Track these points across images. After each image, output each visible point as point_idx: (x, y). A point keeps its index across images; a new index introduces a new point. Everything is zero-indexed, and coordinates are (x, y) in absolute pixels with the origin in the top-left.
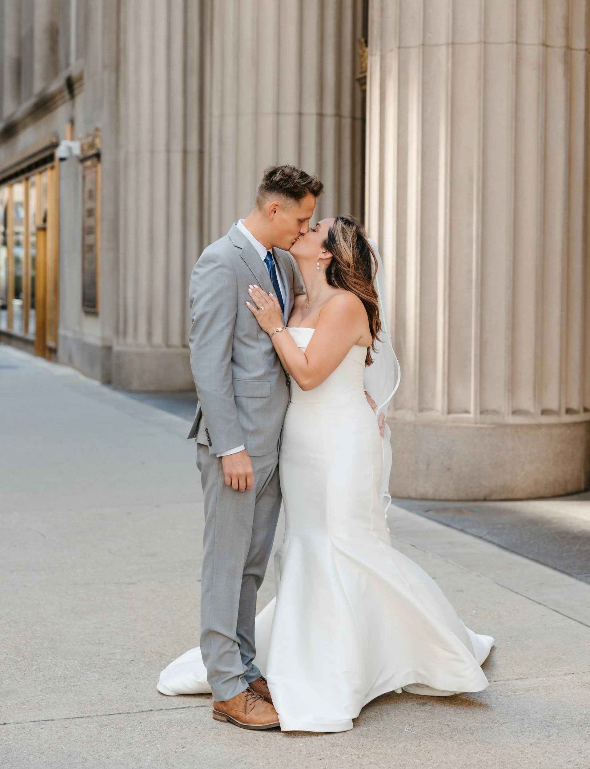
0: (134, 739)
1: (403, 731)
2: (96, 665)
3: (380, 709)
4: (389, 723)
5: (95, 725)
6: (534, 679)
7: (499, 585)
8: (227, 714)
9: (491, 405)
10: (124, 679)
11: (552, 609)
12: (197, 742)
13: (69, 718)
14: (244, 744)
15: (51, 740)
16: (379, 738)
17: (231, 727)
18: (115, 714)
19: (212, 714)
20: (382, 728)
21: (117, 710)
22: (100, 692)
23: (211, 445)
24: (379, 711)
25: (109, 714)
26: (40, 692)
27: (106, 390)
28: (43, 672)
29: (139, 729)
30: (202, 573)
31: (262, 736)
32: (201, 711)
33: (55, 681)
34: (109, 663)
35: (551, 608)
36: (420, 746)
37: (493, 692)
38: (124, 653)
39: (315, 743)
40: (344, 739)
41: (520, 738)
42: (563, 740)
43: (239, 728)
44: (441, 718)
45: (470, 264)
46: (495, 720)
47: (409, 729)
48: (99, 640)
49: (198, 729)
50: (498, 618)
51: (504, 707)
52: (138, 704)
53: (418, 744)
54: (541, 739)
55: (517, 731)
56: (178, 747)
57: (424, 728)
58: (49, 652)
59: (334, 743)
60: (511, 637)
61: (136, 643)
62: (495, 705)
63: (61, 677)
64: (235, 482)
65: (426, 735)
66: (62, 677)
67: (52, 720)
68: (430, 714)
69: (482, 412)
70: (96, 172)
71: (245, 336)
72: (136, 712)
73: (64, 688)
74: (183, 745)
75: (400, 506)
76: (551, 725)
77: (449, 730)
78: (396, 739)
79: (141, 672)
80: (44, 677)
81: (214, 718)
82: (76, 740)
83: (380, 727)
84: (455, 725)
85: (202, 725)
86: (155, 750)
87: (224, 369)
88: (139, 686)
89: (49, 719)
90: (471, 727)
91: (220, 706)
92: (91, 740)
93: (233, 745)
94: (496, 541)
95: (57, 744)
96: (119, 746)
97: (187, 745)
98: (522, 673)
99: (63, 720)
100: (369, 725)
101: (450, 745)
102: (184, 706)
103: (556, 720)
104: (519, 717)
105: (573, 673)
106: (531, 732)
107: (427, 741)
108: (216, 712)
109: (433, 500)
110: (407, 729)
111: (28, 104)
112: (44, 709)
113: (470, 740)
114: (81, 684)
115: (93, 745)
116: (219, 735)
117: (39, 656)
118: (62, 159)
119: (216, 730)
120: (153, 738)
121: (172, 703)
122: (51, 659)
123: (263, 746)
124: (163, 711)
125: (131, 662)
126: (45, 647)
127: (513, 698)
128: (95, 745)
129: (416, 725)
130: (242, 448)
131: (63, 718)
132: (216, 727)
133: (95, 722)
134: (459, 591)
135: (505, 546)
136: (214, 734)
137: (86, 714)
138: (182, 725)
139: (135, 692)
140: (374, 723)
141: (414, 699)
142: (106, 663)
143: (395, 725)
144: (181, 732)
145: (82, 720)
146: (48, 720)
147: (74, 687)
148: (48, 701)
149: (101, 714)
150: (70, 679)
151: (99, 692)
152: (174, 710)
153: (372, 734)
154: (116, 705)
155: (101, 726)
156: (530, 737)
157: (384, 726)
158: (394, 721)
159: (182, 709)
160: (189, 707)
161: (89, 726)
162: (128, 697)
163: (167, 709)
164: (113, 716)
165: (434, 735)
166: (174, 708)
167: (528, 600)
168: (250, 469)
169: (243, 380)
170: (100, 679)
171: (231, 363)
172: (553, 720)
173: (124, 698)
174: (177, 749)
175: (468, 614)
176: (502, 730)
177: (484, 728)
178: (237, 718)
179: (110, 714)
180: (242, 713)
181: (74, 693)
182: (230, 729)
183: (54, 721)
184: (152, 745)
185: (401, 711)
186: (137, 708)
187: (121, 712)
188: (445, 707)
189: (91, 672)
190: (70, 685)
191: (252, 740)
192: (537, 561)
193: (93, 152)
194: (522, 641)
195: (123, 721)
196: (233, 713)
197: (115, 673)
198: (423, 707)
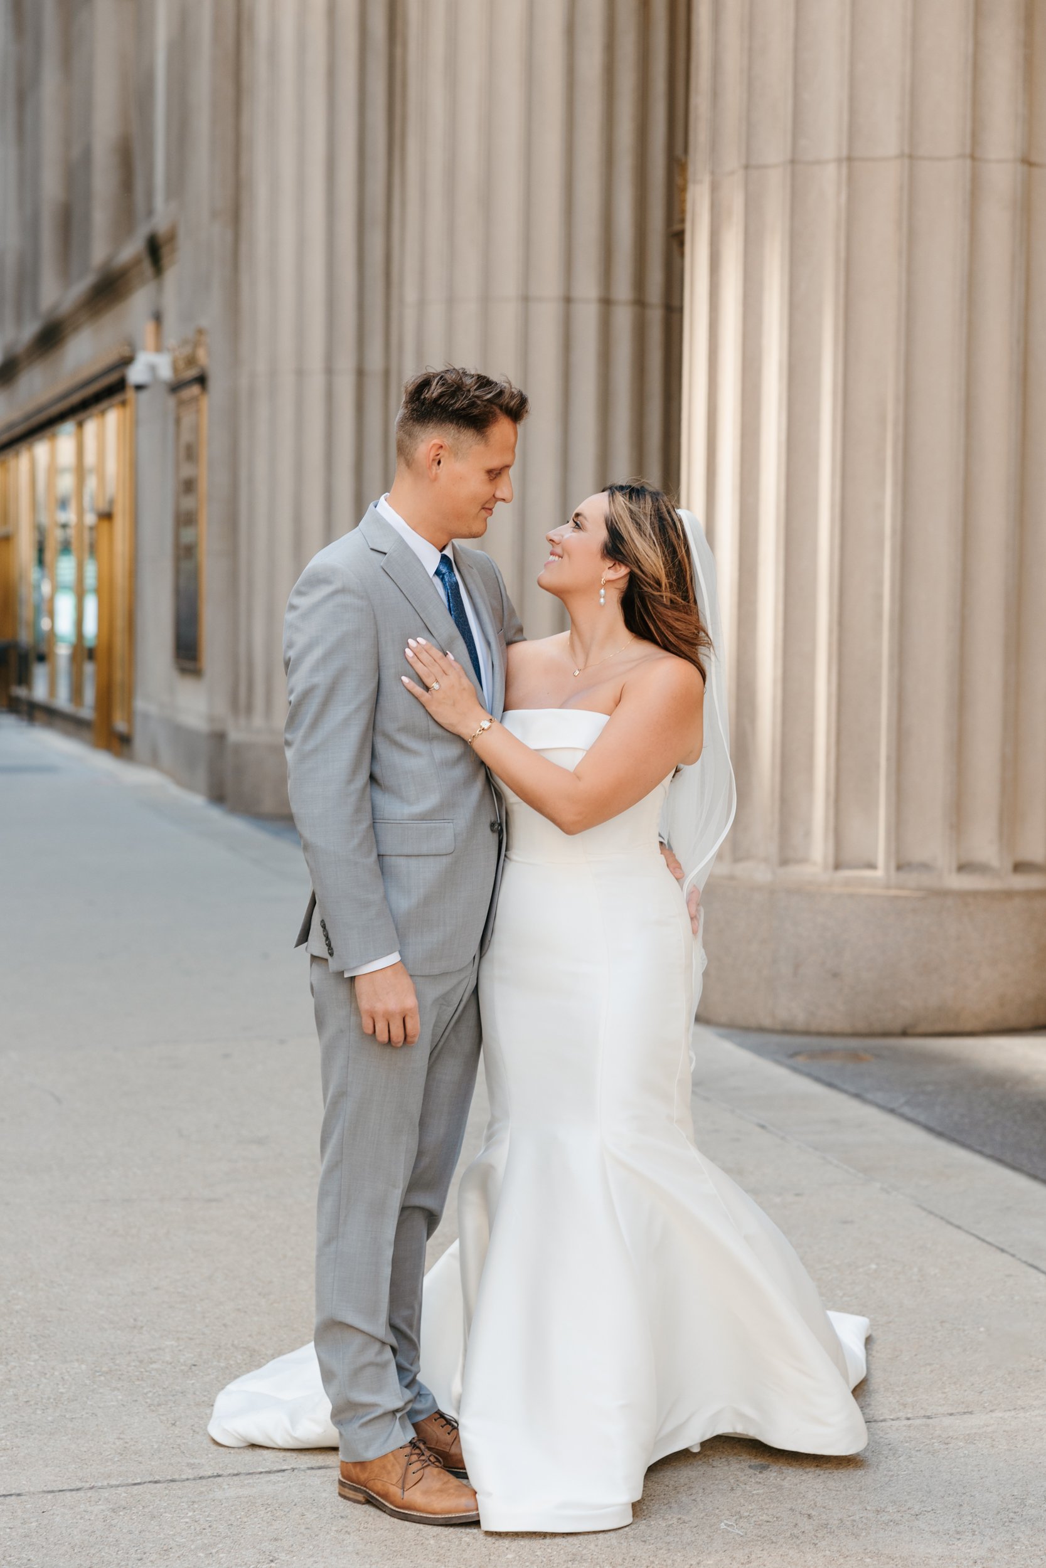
0: (177, 1539)
1: (717, 1528)
2: (122, 1374)
3: (674, 1477)
4: (691, 1509)
5: (101, 1507)
6: (987, 1414)
7: (924, 1209)
8: (365, 1487)
9: (918, 853)
10: (173, 1405)
11: (1025, 1262)
12: (301, 1548)
13: (53, 1492)
14: (395, 1554)
15: (9, 1541)
16: (669, 1543)
17: (372, 1514)
18: (145, 1483)
19: (337, 1485)
20: (675, 1520)
21: (151, 1474)
22: (122, 1433)
23: (331, 954)
24: (673, 1483)
25: (133, 1482)
26: (4, 1432)
27: (216, 815)
28: (15, 1387)
29: (188, 1517)
30: (319, 1207)
31: (434, 1536)
32: (316, 1478)
33: (36, 1409)
34: (148, 1369)
35: (1024, 1259)
36: (749, 1562)
37: (902, 1442)
38: (181, 1348)
39: (539, 1553)
40: (597, 1546)
41: (953, 1547)
42: (1039, 1553)
43: (389, 1517)
44: (796, 1501)
45: (880, 583)
46: (905, 1505)
47: (730, 1523)
48: (135, 1320)
49: (307, 1518)
50: (919, 1281)
51: (924, 1476)
52: (192, 1462)
53: (747, 1557)
54: (996, 1549)
55: (947, 1532)
56: (262, 1559)
57: (760, 1522)
58: (33, 1344)
59: (576, 1555)
60: (942, 1322)
61: (207, 1326)
62: (905, 1471)
63: (49, 1398)
64: (381, 1027)
65: (763, 1538)
66: (52, 1400)
67: (19, 1495)
68: (774, 1490)
69: (899, 868)
70: (198, 411)
71: (399, 730)
72: (188, 1479)
73: (51, 1424)
74: (272, 1554)
75: (742, 1045)
76: (1018, 1517)
77: (811, 1527)
78: (703, 1546)
79: (208, 1391)
80: (16, 1399)
81: (341, 1495)
82: (59, 1541)
83: (672, 1518)
84: (824, 1517)
85: (315, 1510)
86: (214, 1564)
87: (353, 799)
88: (201, 1422)
89: (13, 1492)
90: (854, 1521)
91: (353, 1471)
92: (89, 1542)
93: (372, 1556)
94: (922, 1118)
95: (20, 1550)
96: (145, 1556)
97: (280, 1555)
98: (962, 1400)
99: (40, 1496)
100: (650, 1513)
101: (810, 1561)
102: (285, 1467)
103: (1027, 1508)
104: (953, 1498)
106: (976, 1533)
107: (765, 1552)
108: (345, 1483)
109: (806, 1033)
110: (726, 1524)
111: (81, 287)
112: (6, 1471)
113: (851, 1550)
114: (87, 1415)
115: (93, 1551)
116: (346, 1532)
117: (12, 1354)
118: (139, 388)
119: (344, 1521)
120: (214, 1538)
121: (261, 1458)
122: (35, 1361)
123: (433, 1558)
124: (242, 1477)
125: (190, 1369)
126: (28, 1335)
127: (943, 1456)
128: (97, 1552)
129: (746, 1514)
130: (394, 958)
131: (41, 1490)
132: (343, 1515)
133: (102, 1499)
134: (845, 1222)
135: (939, 1129)
136: (337, 1531)
137: (87, 1482)
138: (275, 1510)
139: (191, 1435)
140: (661, 1509)
141: (744, 1456)
142: (142, 1370)
143: (702, 1515)
144: (271, 1525)
145: (78, 1494)
146: (11, 1495)
147: (72, 1421)
148: (17, 1452)
149: (118, 1483)
150: (66, 1405)
151: (120, 1433)
152: (262, 1475)
153: (654, 1534)
154: (149, 1463)
155: (113, 1510)
156: (973, 1545)
157: (679, 1516)
158: (701, 1506)
159: (279, 1474)
160: (293, 1469)
161: (90, 1509)
162: (174, 1446)
163: (249, 1474)
164: (140, 1487)
165: (781, 1537)
166: (263, 1470)
167: (979, 1242)
168: (410, 1002)
169: (398, 822)
170: (125, 1404)
171: (369, 786)
172: (1022, 1506)
173: (167, 1447)
174: (259, 1563)
175: (861, 1270)
176: (918, 1528)
177: (881, 1524)
178: (385, 1496)
179: (136, 1482)
180: (395, 1487)
181: (70, 1436)
182: (370, 1518)
183: (22, 1497)
184: (211, 1553)
185: (717, 1482)
186: (190, 1471)
187: (157, 1478)
188: (805, 1475)
189: (111, 1390)
190: (65, 1416)
191: (413, 1544)
192: (1000, 1161)
193: (192, 373)
194: (964, 1330)
195: (159, 1498)
196: (379, 1486)
197: (157, 1391)
198: (761, 1475)
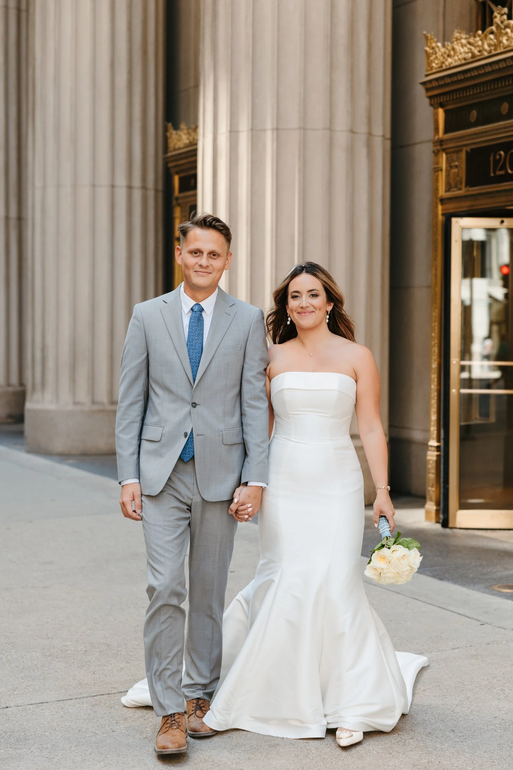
2: (57, 656)
10: (88, 666)
13: (61, 701)
15: (56, 719)
21: (98, 692)
26: (23, 680)
28: (14, 663)
33: (30, 670)
34: (67, 653)
52: (114, 687)
79: (100, 660)
82: (77, 718)
88: (105, 672)
92: (90, 718)
95: (63, 722)
99: (57, 702)
105: (458, 648)
112: (35, 694)
114: (54, 672)
115: (94, 721)
122: (15, 653)
125: (85, 652)
128: (97, 721)
137: (73, 696)
139: (105, 677)
145: (73, 701)
146: (44, 703)
147: (49, 674)
148: (34, 687)
149: (87, 696)
150: (41, 668)
151: (74, 678)
154: (94, 688)
155: (92, 706)
161: (81, 706)
162: (101, 681)
164: (97, 697)
170: (67, 667)
172: (464, 685)
173: (98, 682)
179: (94, 695)
181: (52, 680)
183: (49, 703)
189: (57, 662)
190: (44, 673)
194: (402, 624)
197: (77, 662)
